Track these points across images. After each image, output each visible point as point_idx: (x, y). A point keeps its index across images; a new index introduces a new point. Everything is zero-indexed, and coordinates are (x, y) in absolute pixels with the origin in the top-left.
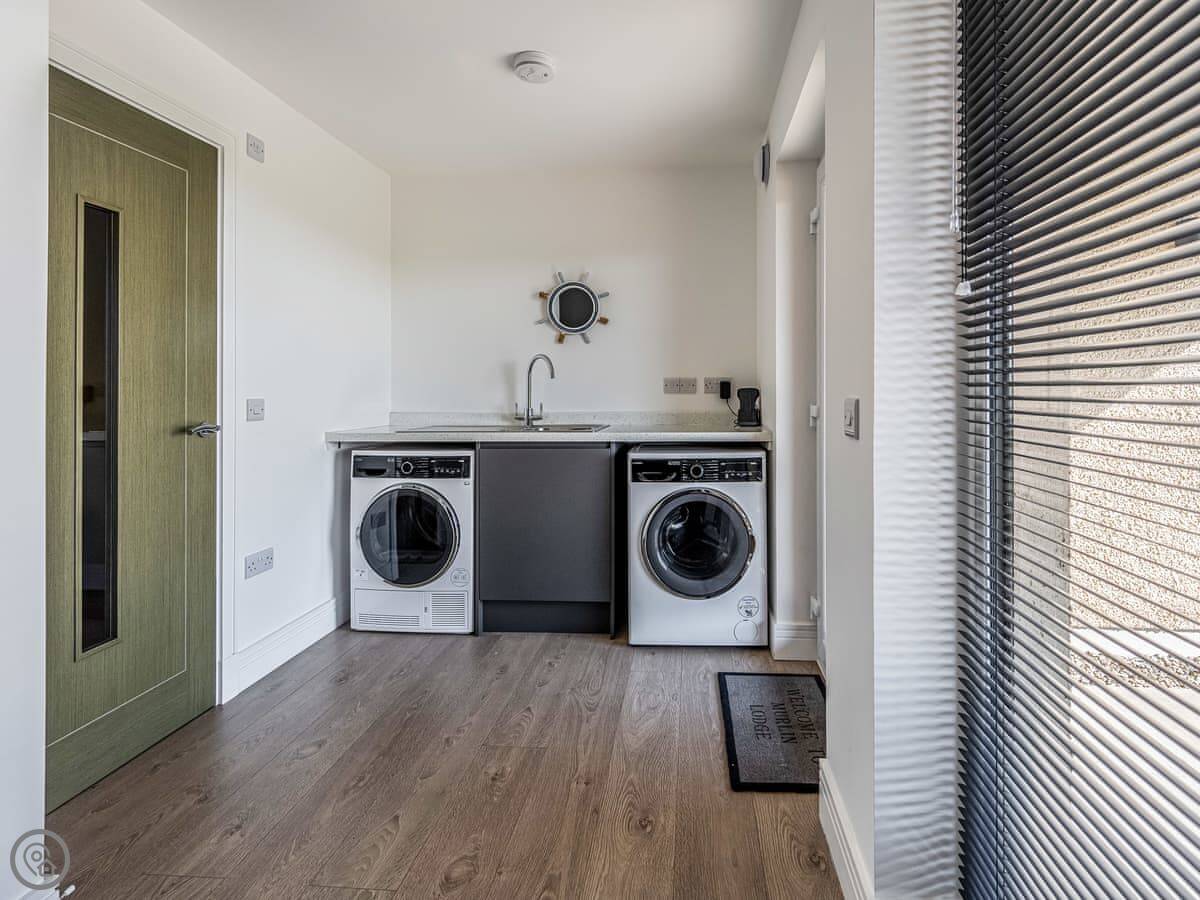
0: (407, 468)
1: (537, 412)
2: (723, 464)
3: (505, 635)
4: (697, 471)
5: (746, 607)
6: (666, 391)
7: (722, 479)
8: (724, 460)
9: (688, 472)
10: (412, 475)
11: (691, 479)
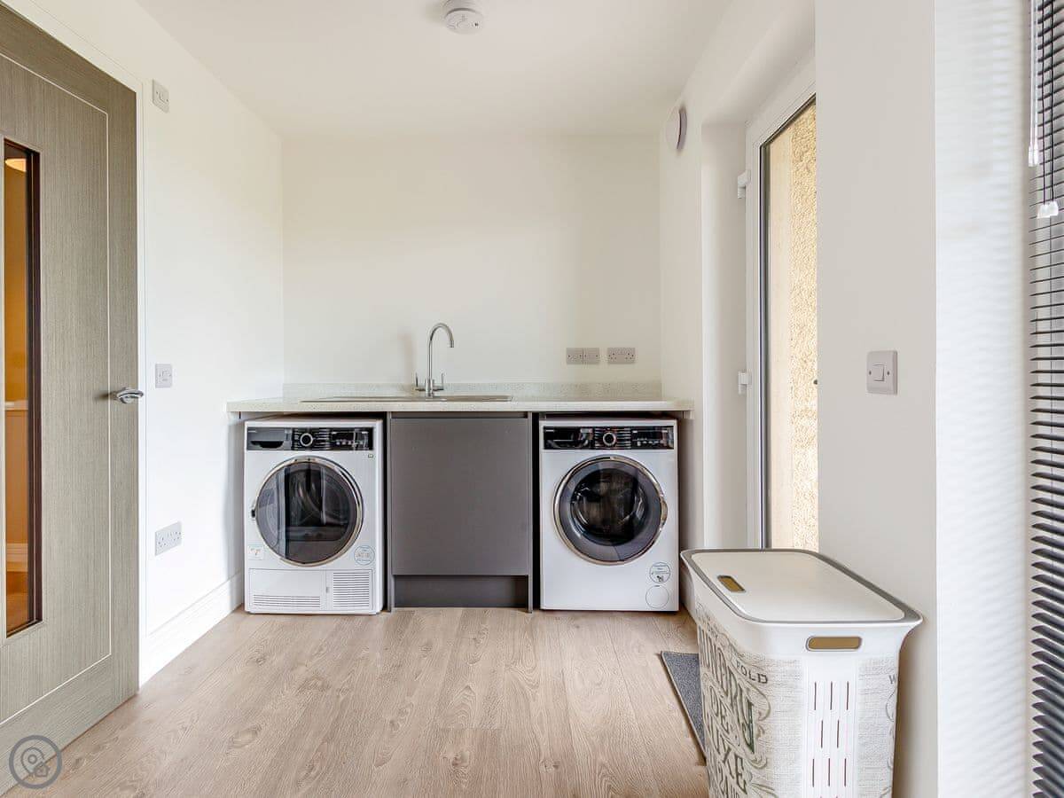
0: (306, 440)
1: (438, 383)
2: (635, 432)
3: (417, 611)
4: (609, 439)
5: (657, 573)
6: (569, 362)
7: (634, 446)
8: (635, 428)
9: (600, 440)
10: (312, 448)
11: (603, 447)
